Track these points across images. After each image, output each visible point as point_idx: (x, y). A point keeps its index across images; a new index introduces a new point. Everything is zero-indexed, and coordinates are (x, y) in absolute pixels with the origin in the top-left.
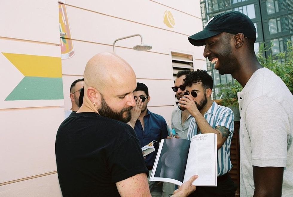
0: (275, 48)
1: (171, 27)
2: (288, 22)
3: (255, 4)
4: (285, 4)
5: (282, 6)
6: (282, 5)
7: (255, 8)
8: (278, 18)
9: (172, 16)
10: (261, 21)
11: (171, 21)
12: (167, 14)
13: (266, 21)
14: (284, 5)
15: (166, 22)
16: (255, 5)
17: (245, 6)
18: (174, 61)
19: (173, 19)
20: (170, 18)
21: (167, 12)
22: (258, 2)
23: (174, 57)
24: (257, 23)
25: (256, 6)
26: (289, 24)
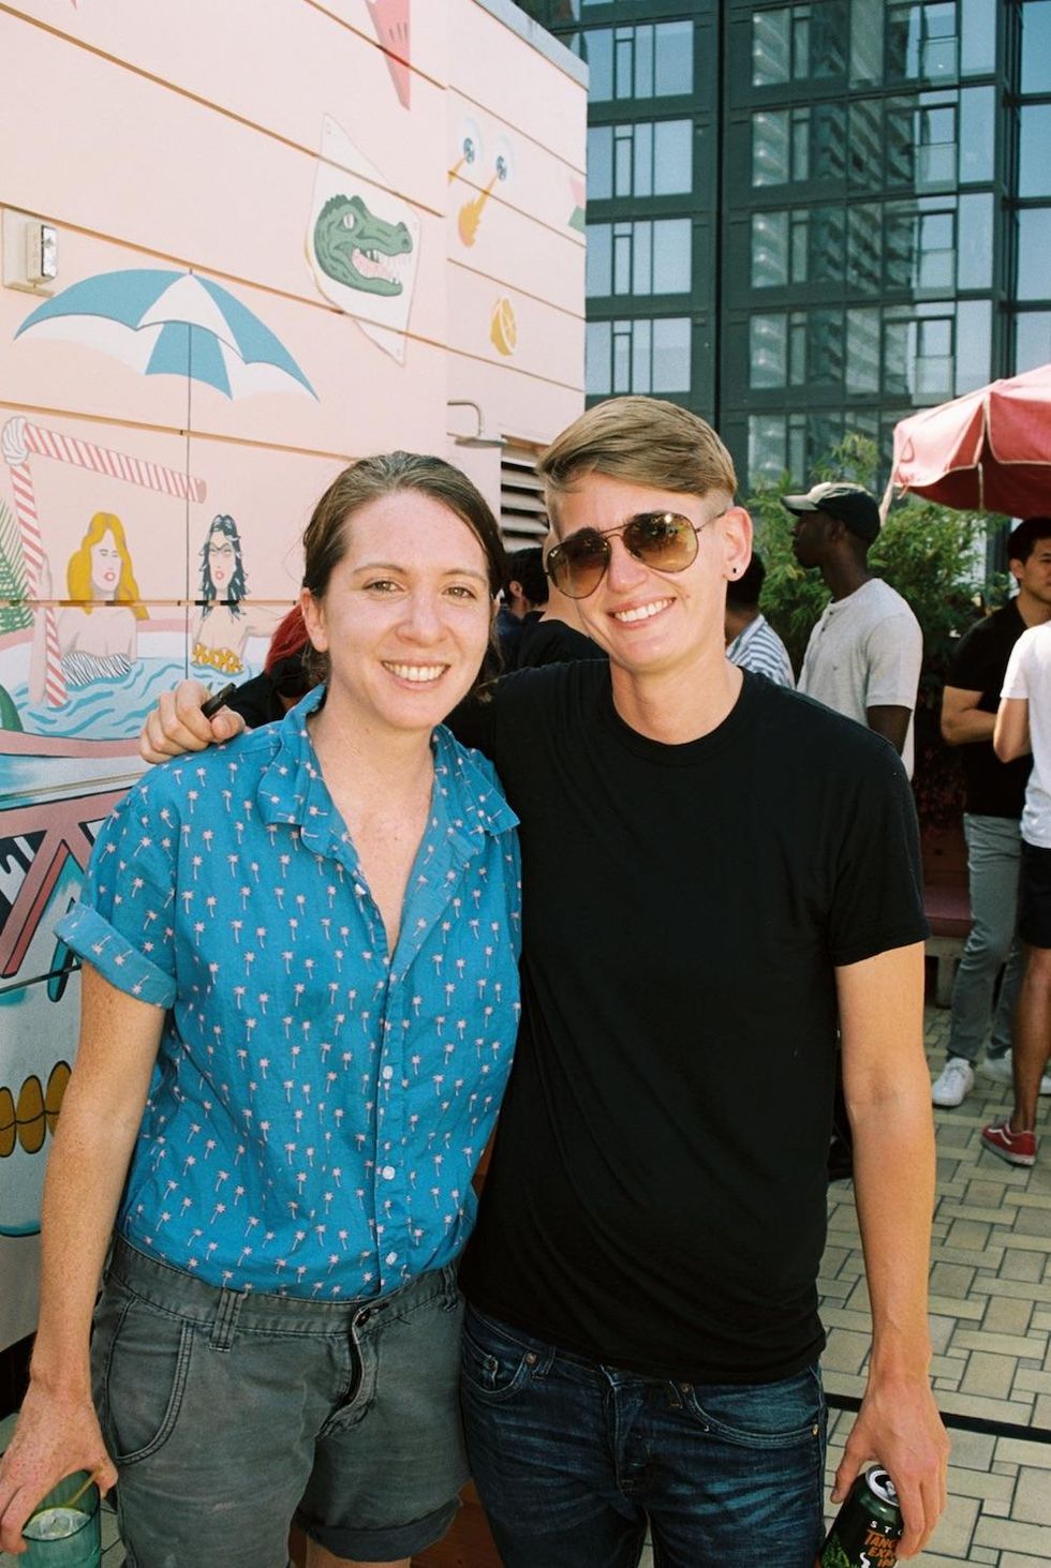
0: (769, 344)
1: (506, 352)
2: (843, 219)
3: (701, 121)
4: (840, 153)
5: (825, 160)
6: (827, 156)
7: (696, 140)
8: (798, 208)
9: (512, 318)
10: (714, 208)
11: (507, 332)
12: (502, 311)
13: (742, 217)
14: (834, 159)
15: (497, 338)
16: (696, 127)
17: (648, 126)
18: (505, 466)
19: (514, 326)
20: (506, 323)
21: (501, 302)
22: (715, 116)
23: (506, 452)
24: (696, 223)
25: (700, 132)
26: (847, 233)
